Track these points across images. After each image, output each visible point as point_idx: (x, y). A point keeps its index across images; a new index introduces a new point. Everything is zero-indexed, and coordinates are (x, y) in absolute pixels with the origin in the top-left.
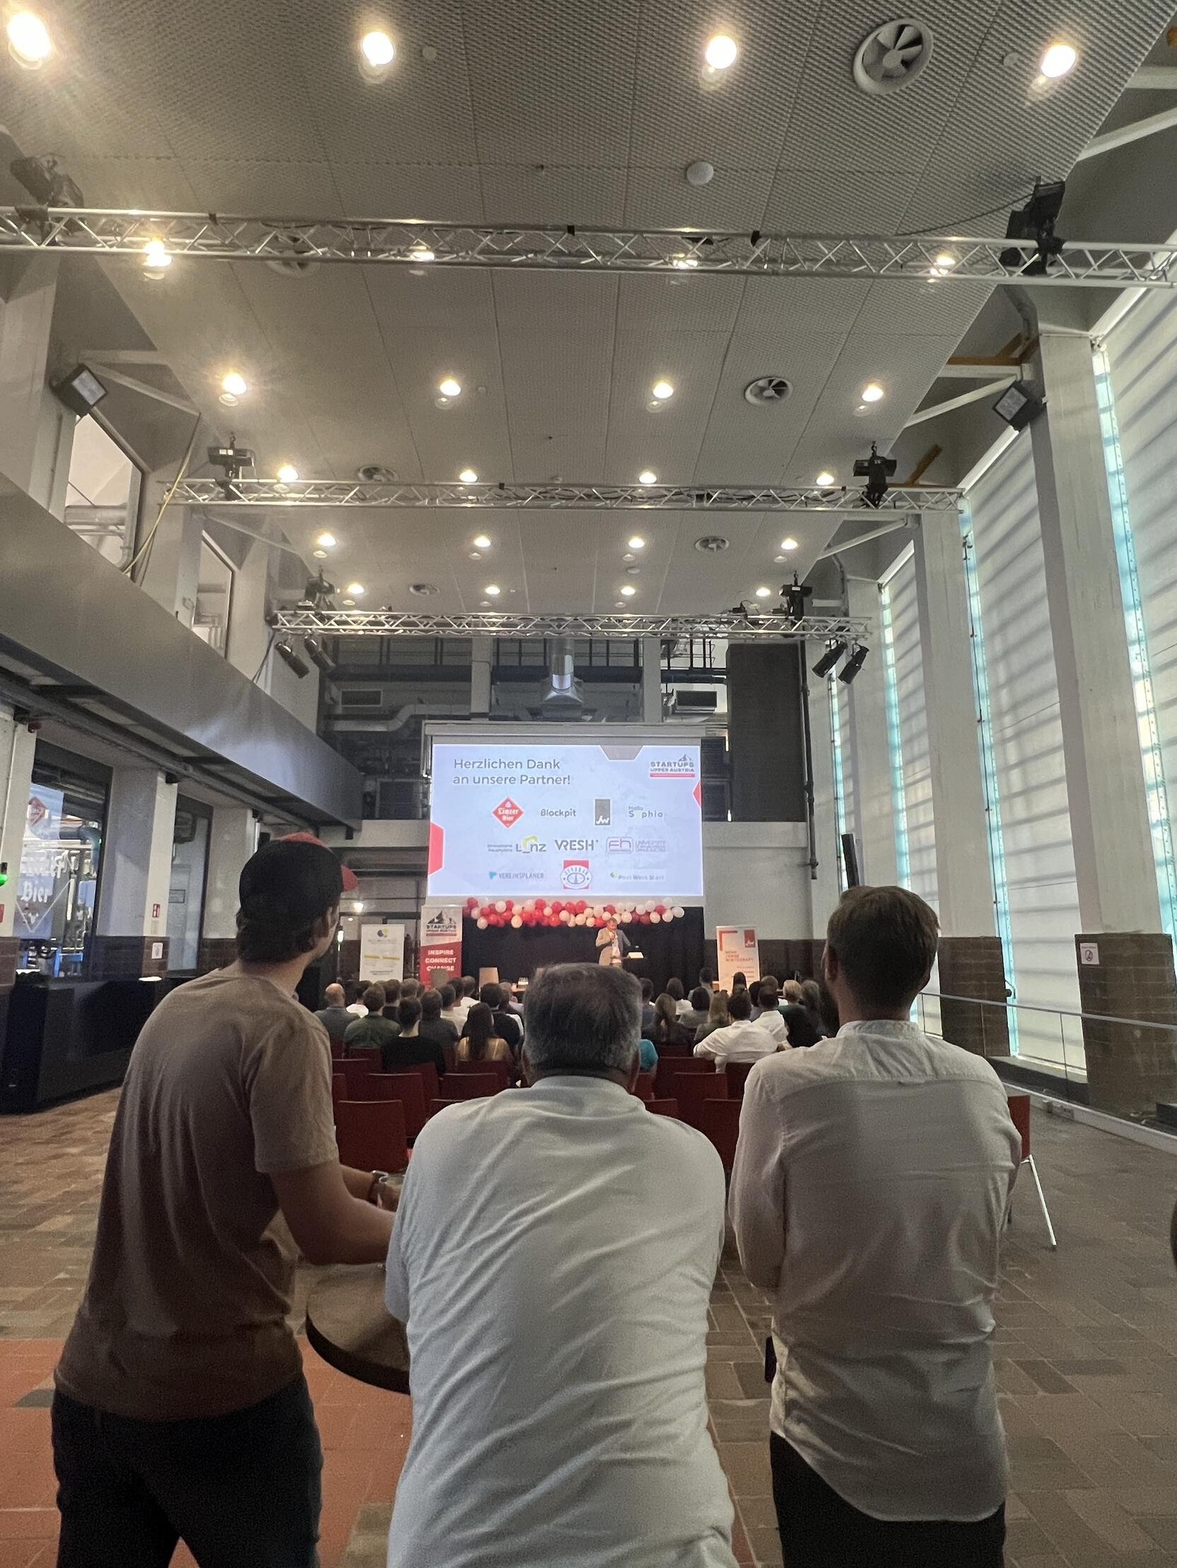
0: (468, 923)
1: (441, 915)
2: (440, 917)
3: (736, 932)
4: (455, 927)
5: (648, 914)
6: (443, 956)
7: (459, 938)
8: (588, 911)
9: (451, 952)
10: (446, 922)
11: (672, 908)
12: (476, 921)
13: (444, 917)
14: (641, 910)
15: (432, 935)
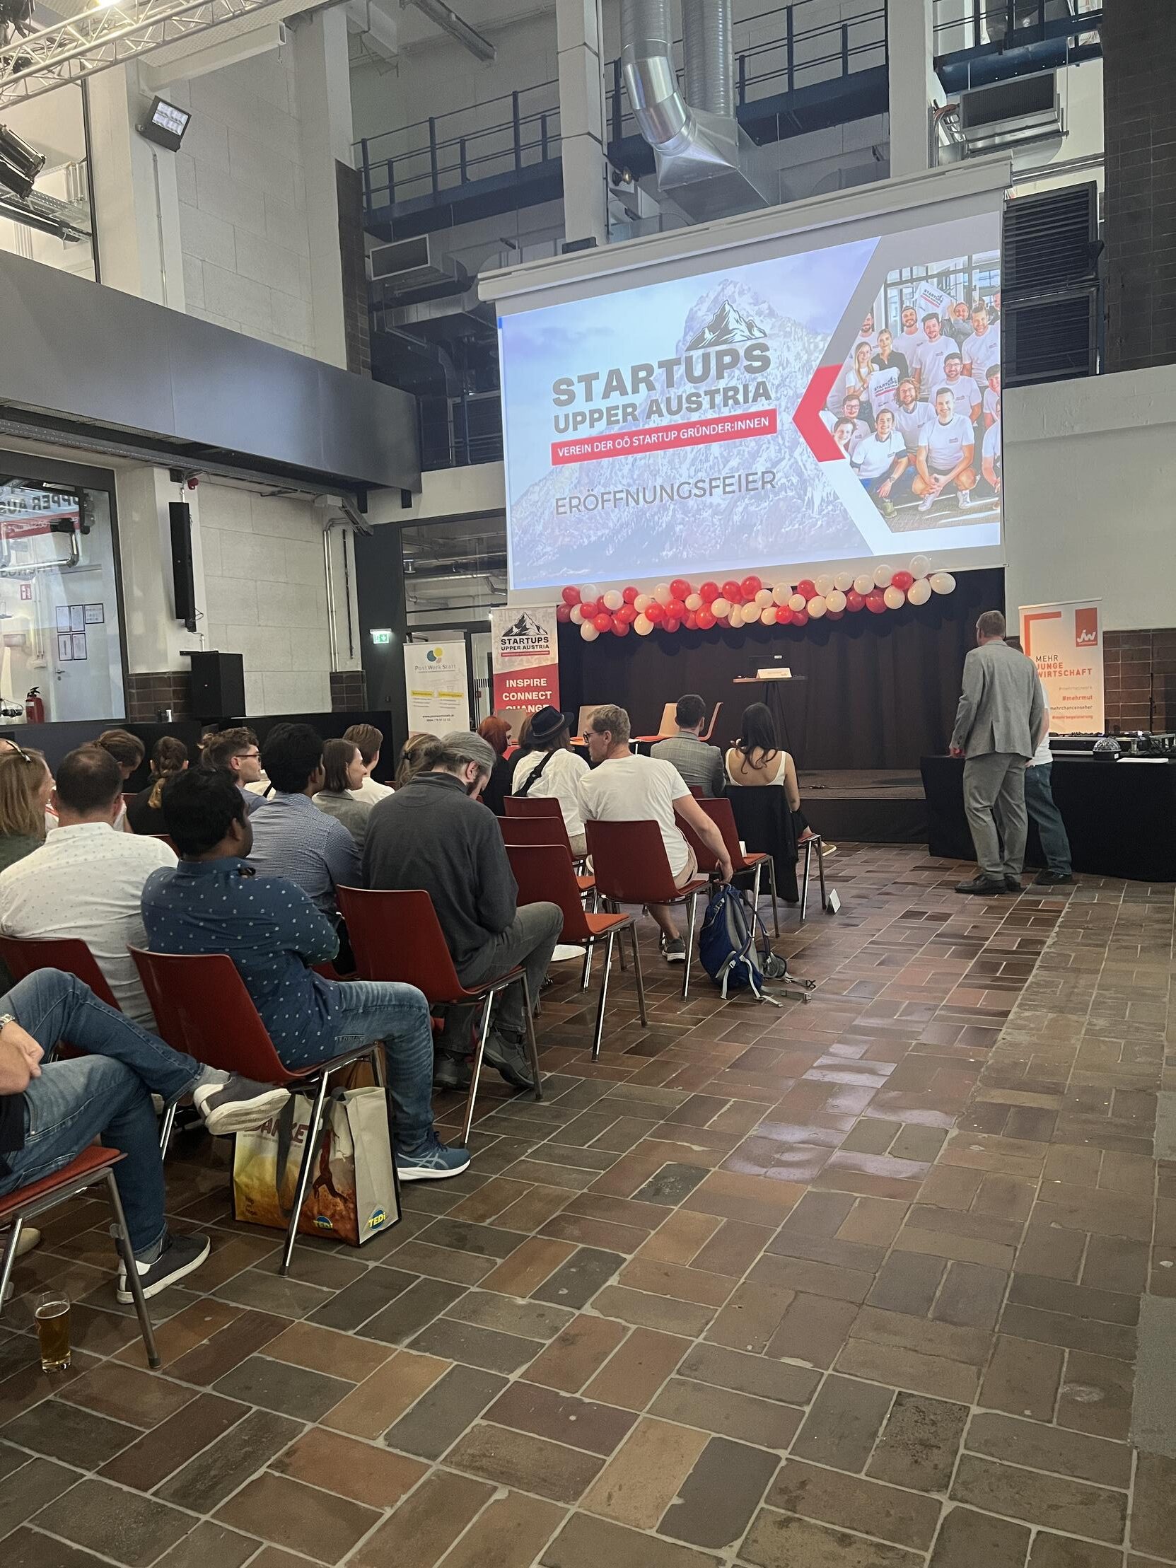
0: (567, 631)
1: (522, 620)
2: (521, 624)
3: (1058, 615)
4: (546, 640)
5: (879, 591)
6: (529, 689)
7: (553, 658)
8: (761, 595)
9: (543, 682)
10: (532, 632)
11: (929, 577)
12: (580, 626)
13: (528, 623)
14: (863, 586)
15: (510, 655)
